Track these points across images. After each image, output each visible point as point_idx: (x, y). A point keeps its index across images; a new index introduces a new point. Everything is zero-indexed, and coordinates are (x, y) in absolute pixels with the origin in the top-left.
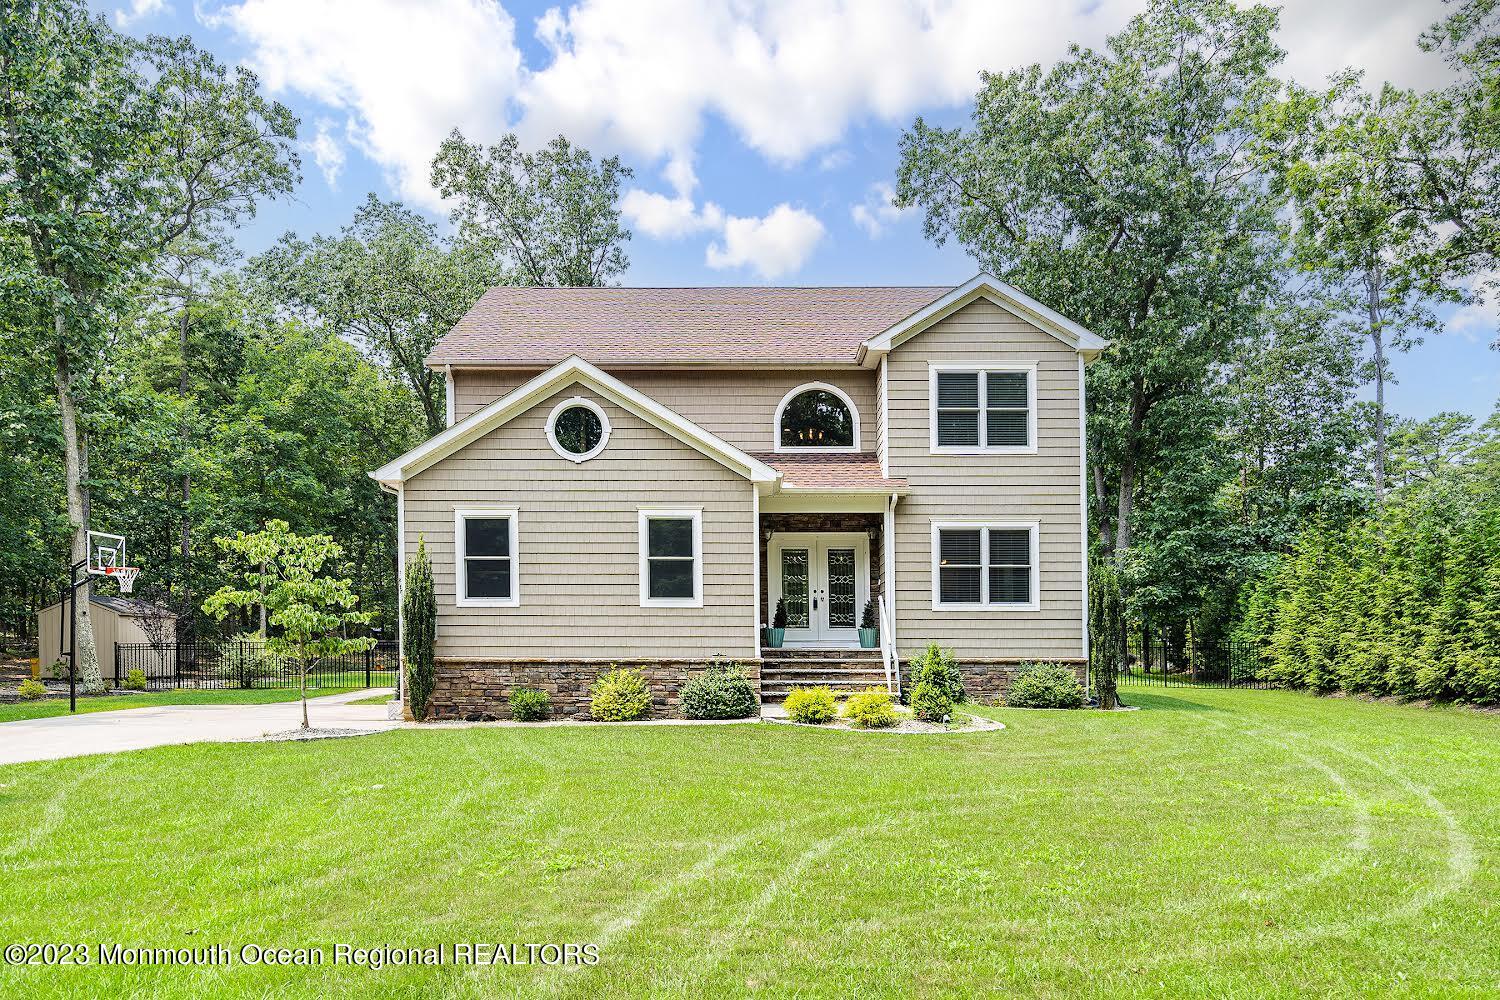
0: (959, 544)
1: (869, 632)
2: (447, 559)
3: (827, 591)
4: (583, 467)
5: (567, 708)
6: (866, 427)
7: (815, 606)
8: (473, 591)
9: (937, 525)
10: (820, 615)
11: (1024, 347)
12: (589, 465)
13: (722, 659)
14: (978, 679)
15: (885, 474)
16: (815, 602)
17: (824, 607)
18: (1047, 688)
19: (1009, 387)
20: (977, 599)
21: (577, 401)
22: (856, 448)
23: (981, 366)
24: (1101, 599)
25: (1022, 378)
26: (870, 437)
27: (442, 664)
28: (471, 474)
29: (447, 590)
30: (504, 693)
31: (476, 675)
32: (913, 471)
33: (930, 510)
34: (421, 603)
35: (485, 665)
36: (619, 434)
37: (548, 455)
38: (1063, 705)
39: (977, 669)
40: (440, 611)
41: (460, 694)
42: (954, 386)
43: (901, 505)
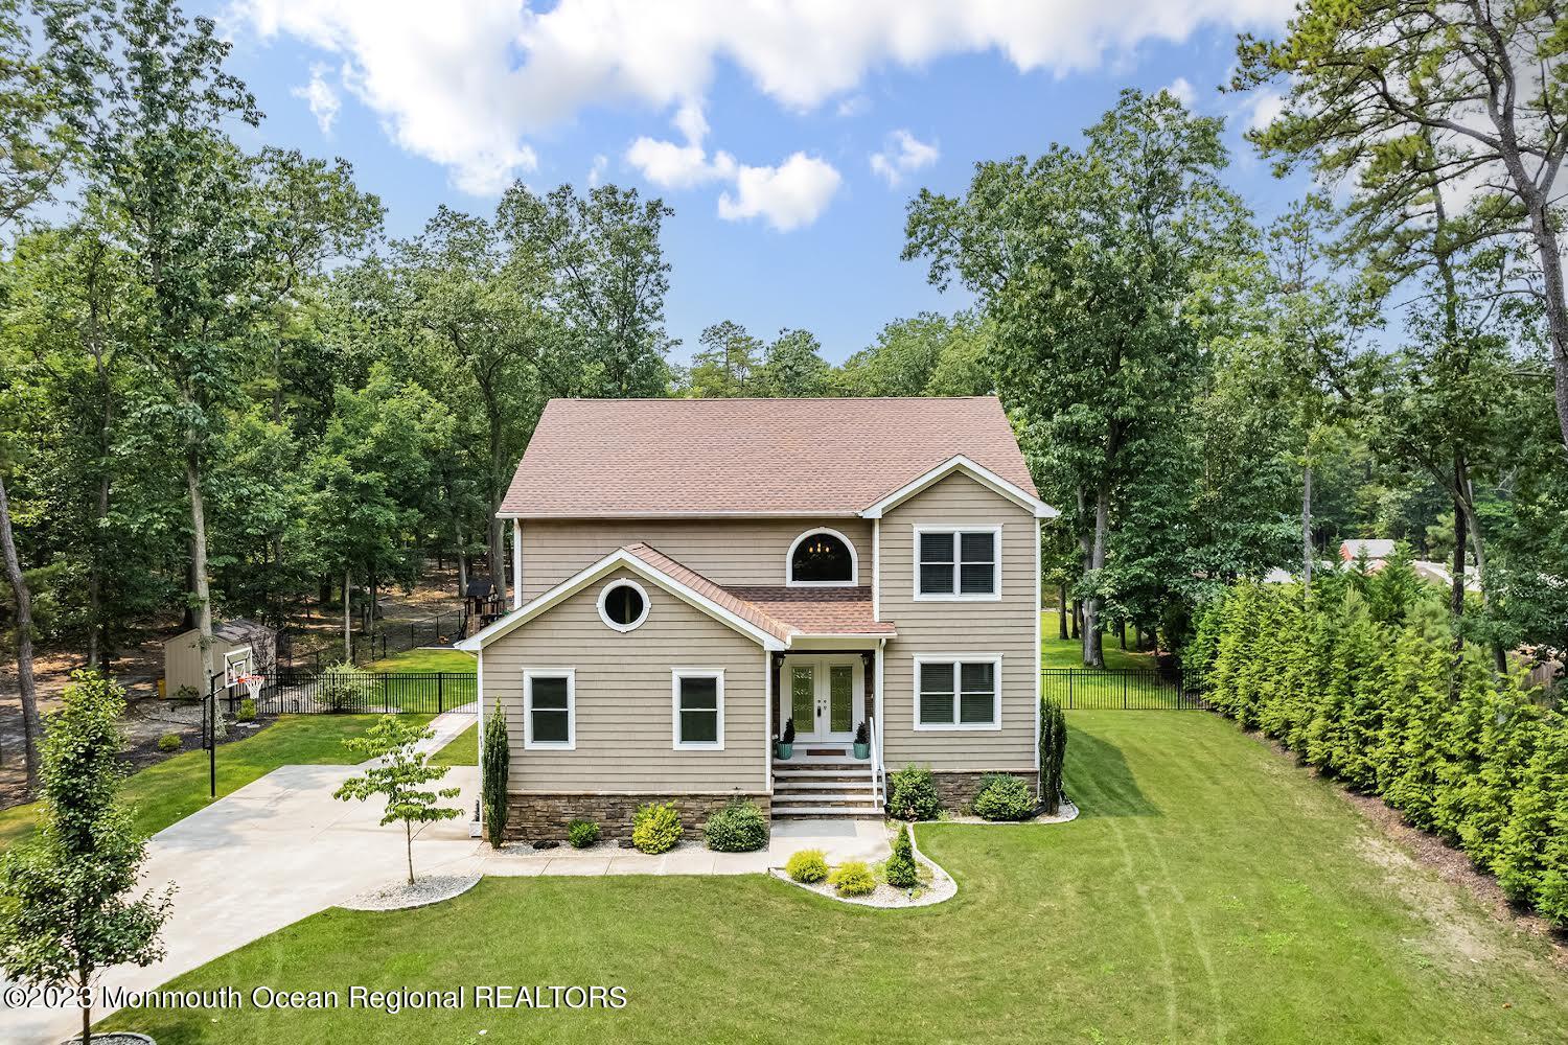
0: (935, 674)
1: (862, 747)
2: (517, 710)
3: (829, 702)
4: (628, 636)
5: (613, 832)
6: (863, 566)
7: (819, 714)
8: (538, 736)
9: (919, 659)
10: (823, 723)
11: (991, 512)
12: (635, 635)
13: (740, 792)
14: (951, 786)
15: (877, 618)
16: (819, 711)
17: (827, 714)
18: (1003, 805)
19: (979, 545)
20: (950, 720)
21: (623, 582)
22: (855, 583)
23: (957, 529)
24: (1050, 726)
25: (990, 537)
26: (865, 573)
27: (513, 796)
28: (539, 642)
29: (517, 736)
30: (563, 819)
31: (539, 804)
32: (899, 616)
33: (912, 647)
34: (498, 757)
35: (547, 797)
36: (657, 608)
37: (599, 625)
38: (1014, 818)
39: (949, 778)
40: (512, 753)
41: (527, 820)
42: (936, 545)
43: (889, 646)
